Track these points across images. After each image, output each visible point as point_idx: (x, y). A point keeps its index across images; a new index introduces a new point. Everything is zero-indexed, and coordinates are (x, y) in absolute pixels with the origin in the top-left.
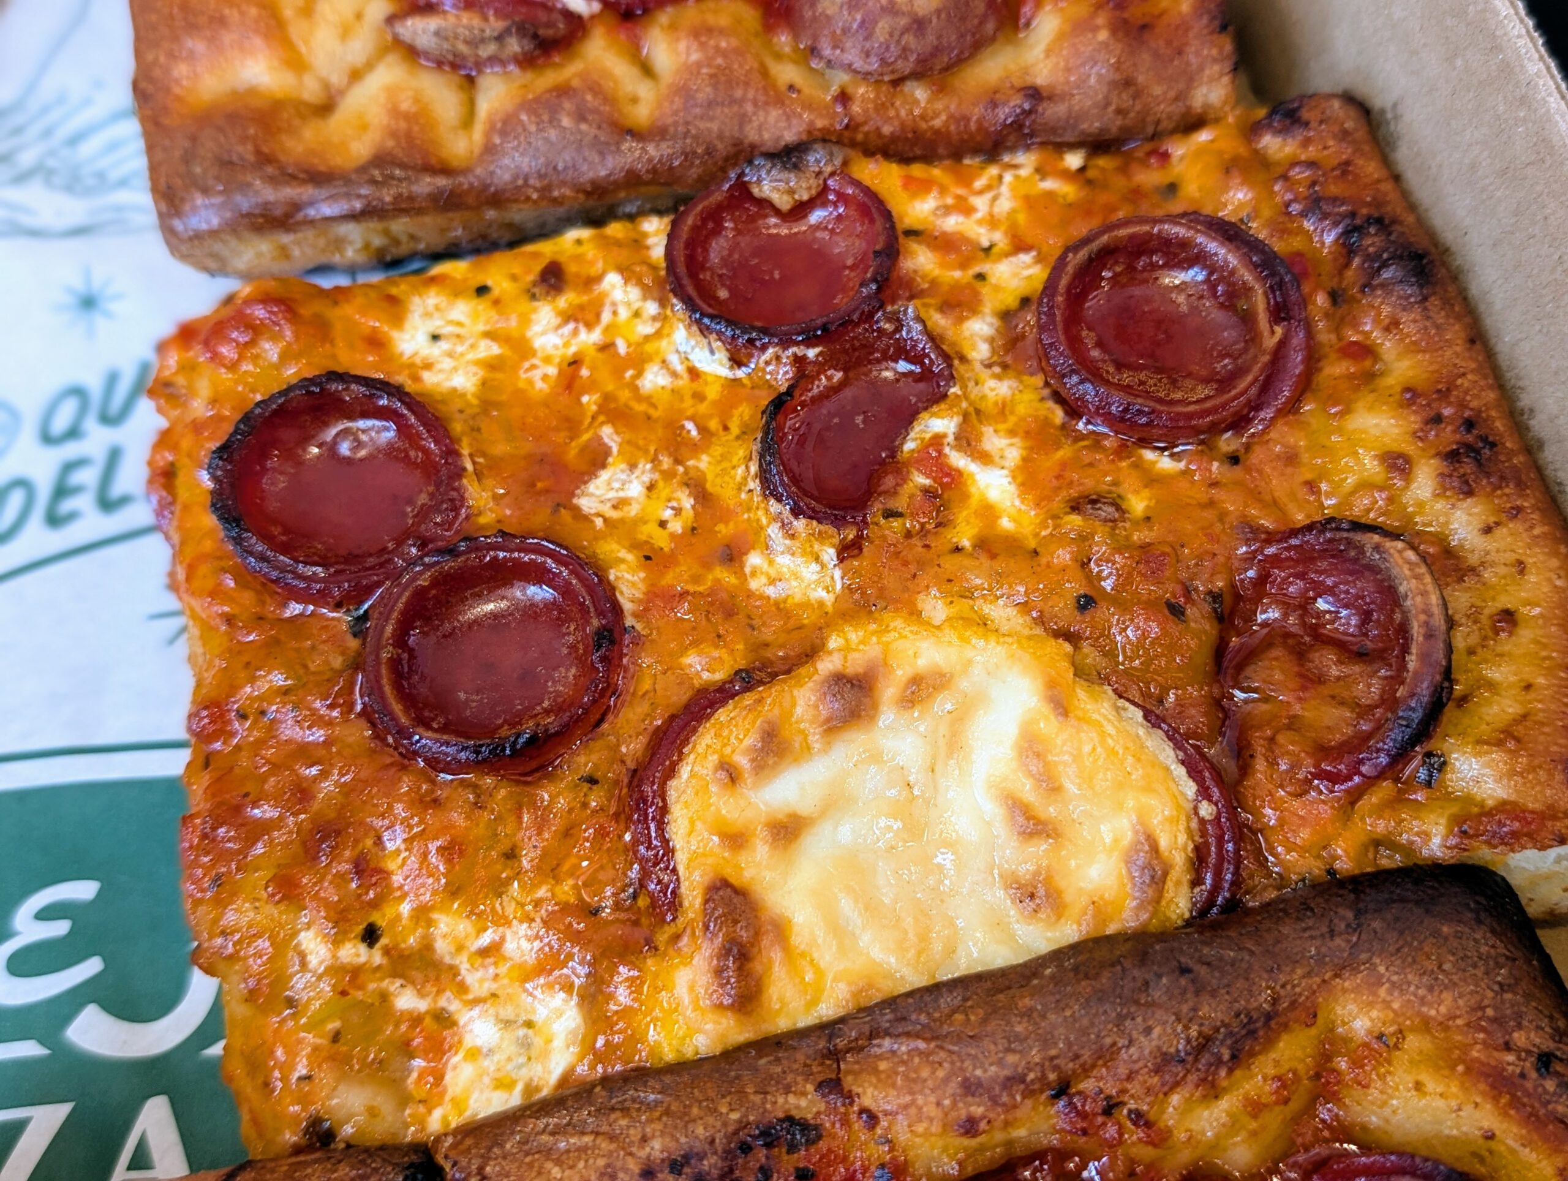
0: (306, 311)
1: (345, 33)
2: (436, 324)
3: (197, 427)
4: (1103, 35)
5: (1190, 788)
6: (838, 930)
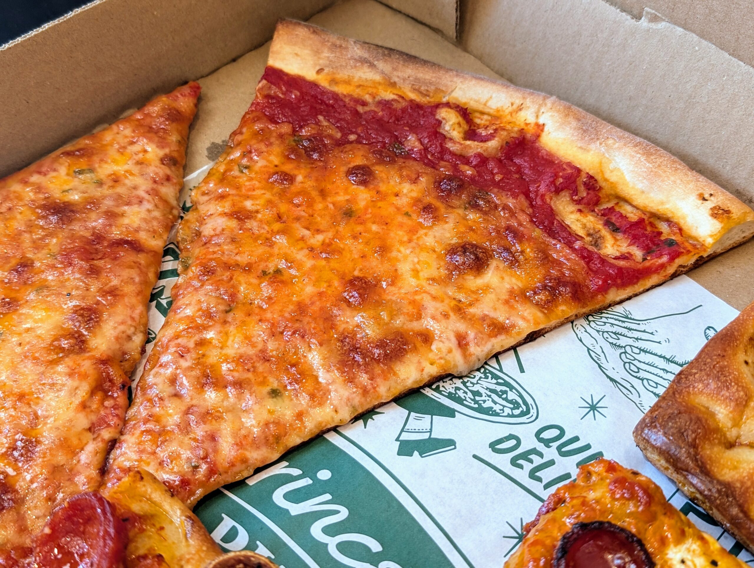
0: (654, 508)
2: (688, 557)
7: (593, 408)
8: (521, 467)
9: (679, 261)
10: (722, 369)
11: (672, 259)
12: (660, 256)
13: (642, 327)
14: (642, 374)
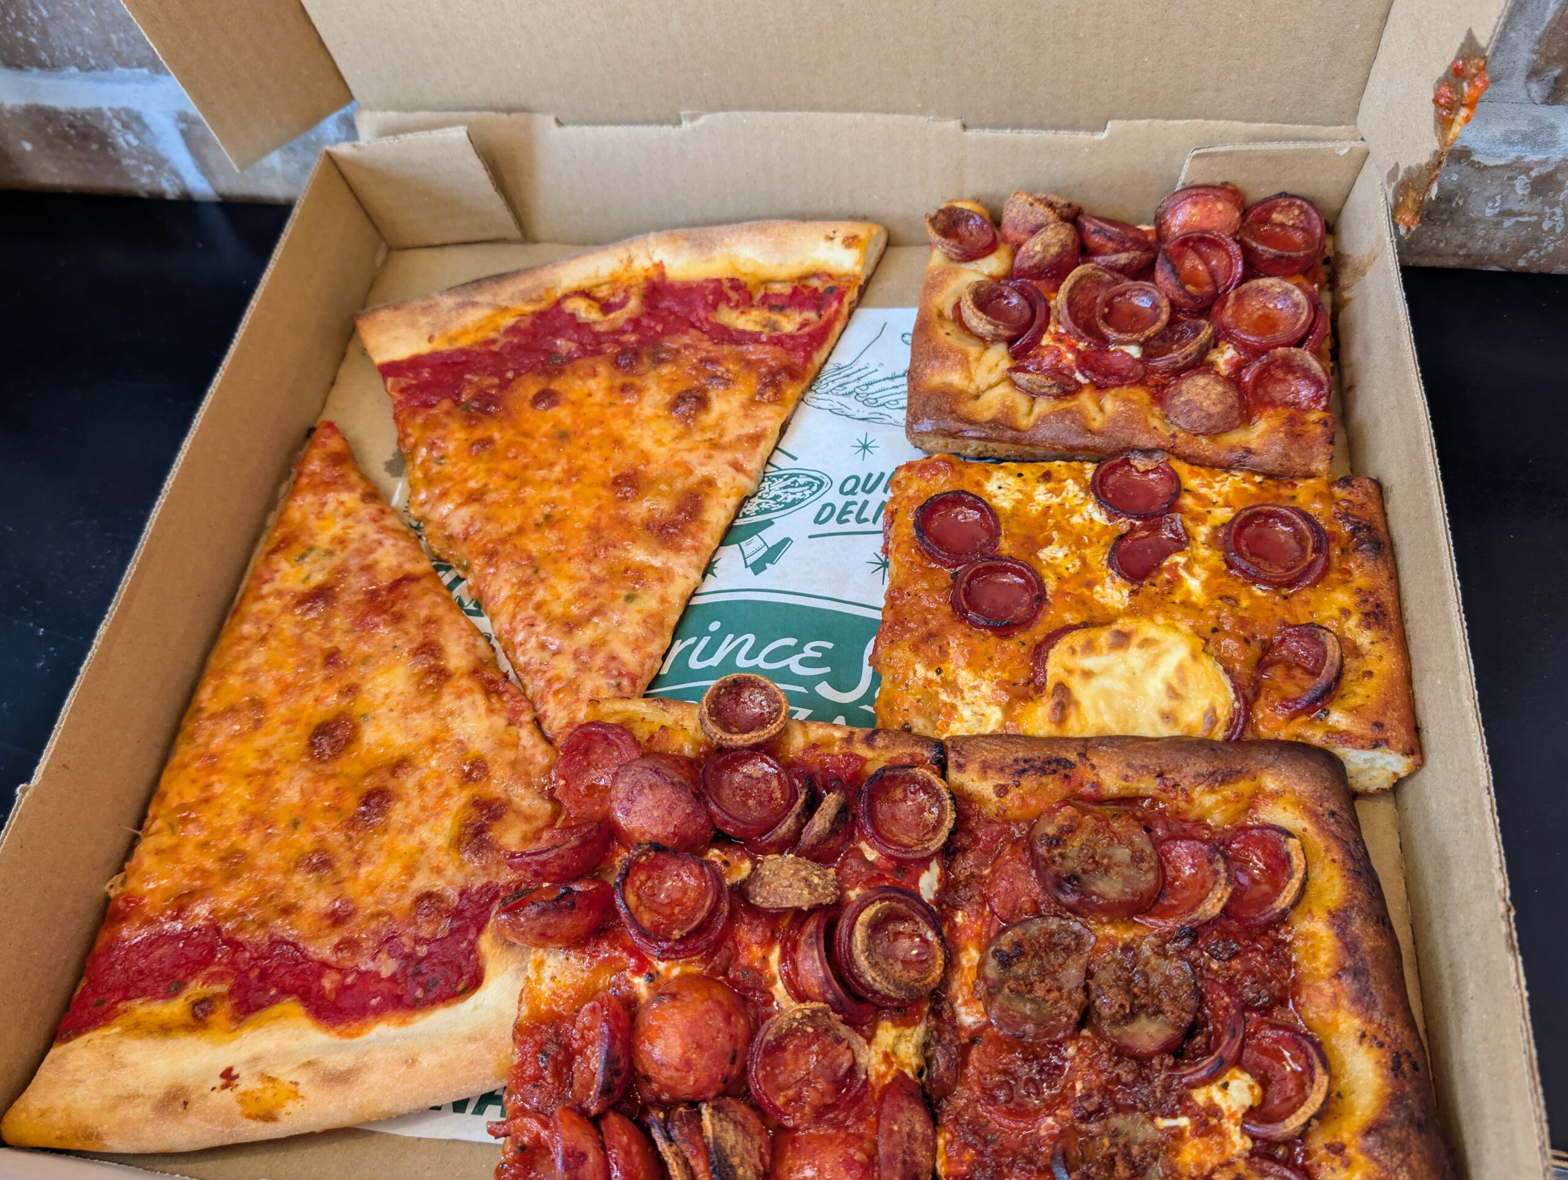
0: (957, 468)
1: (990, 371)
2: (1000, 483)
3: (910, 499)
4: (1282, 435)
5: (1233, 696)
6: (1098, 712)
7: (865, 447)
8: (847, 521)
9: (847, 300)
10: (934, 348)
11: (841, 301)
12: (830, 305)
13: (856, 368)
14: (881, 401)
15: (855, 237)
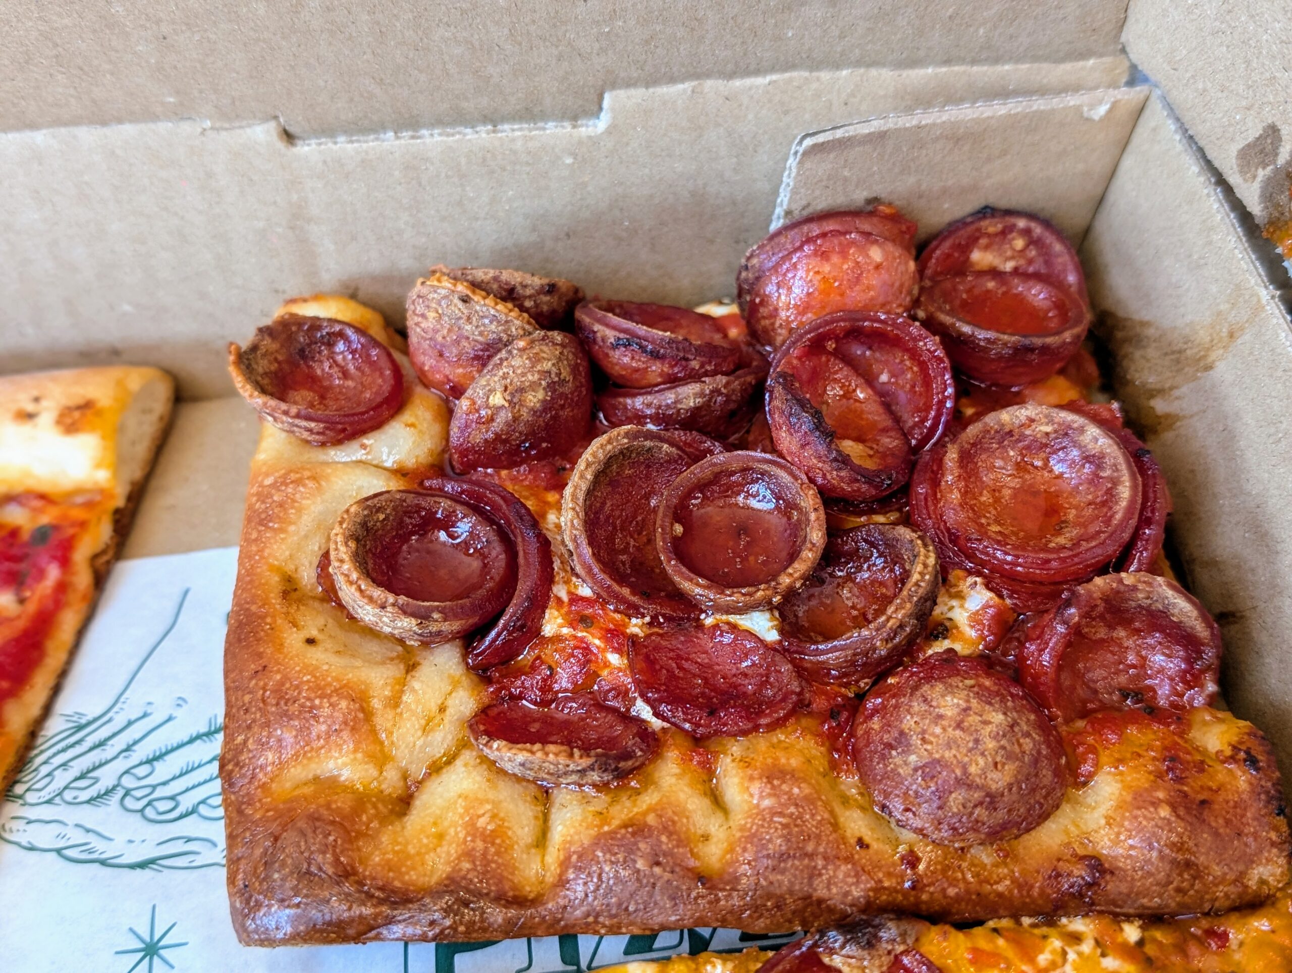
1: (426, 729)
7: (152, 949)
9: (81, 554)
15: (87, 406)
